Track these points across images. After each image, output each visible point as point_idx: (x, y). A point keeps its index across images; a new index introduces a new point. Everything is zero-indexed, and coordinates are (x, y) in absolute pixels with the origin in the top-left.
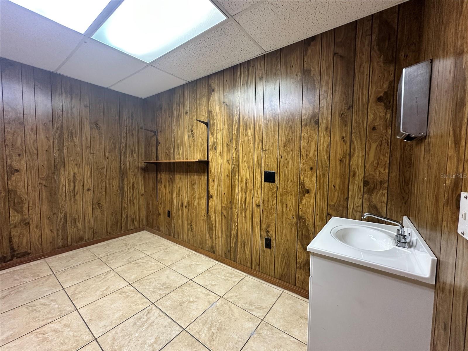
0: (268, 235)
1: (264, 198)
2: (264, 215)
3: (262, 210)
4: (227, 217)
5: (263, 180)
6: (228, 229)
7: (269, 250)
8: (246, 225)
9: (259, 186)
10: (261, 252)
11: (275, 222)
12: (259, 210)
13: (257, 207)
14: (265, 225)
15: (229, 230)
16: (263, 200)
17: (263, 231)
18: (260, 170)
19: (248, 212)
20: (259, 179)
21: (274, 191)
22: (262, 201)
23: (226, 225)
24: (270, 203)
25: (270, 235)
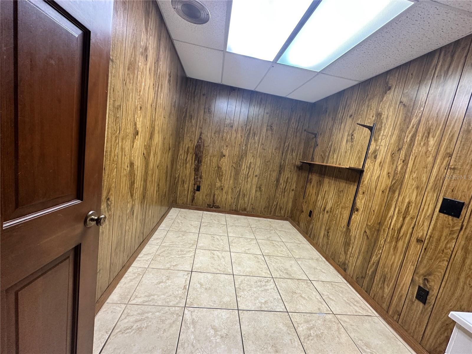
0: (425, 285)
1: (432, 233)
2: (425, 255)
3: (424, 248)
4: (370, 238)
5: (437, 209)
6: (367, 252)
7: (421, 305)
8: (393, 257)
9: (428, 214)
10: (407, 301)
11: (443, 273)
12: (419, 246)
13: (417, 242)
14: (425, 270)
15: (369, 254)
16: (430, 237)
17: (418, 275)
18: (435, 195)
19: (400, 243)
20: (431, 206)
21: (454, 229)
22: (428, 237)
23: (367, 247)
24: (442, 245)
25: (428, 286)
